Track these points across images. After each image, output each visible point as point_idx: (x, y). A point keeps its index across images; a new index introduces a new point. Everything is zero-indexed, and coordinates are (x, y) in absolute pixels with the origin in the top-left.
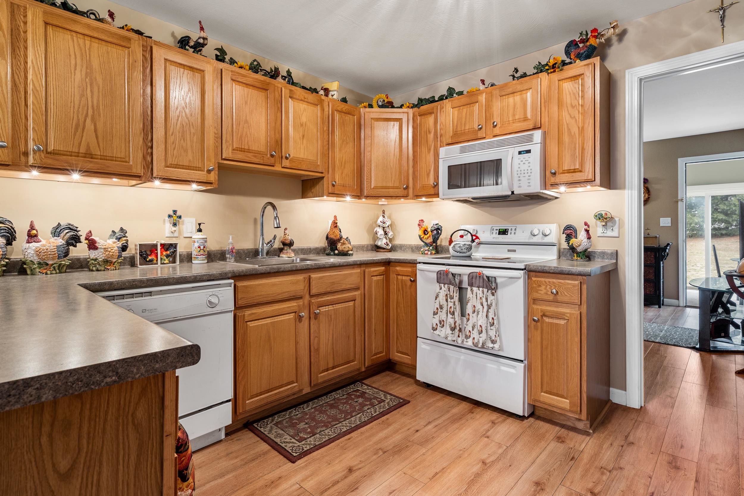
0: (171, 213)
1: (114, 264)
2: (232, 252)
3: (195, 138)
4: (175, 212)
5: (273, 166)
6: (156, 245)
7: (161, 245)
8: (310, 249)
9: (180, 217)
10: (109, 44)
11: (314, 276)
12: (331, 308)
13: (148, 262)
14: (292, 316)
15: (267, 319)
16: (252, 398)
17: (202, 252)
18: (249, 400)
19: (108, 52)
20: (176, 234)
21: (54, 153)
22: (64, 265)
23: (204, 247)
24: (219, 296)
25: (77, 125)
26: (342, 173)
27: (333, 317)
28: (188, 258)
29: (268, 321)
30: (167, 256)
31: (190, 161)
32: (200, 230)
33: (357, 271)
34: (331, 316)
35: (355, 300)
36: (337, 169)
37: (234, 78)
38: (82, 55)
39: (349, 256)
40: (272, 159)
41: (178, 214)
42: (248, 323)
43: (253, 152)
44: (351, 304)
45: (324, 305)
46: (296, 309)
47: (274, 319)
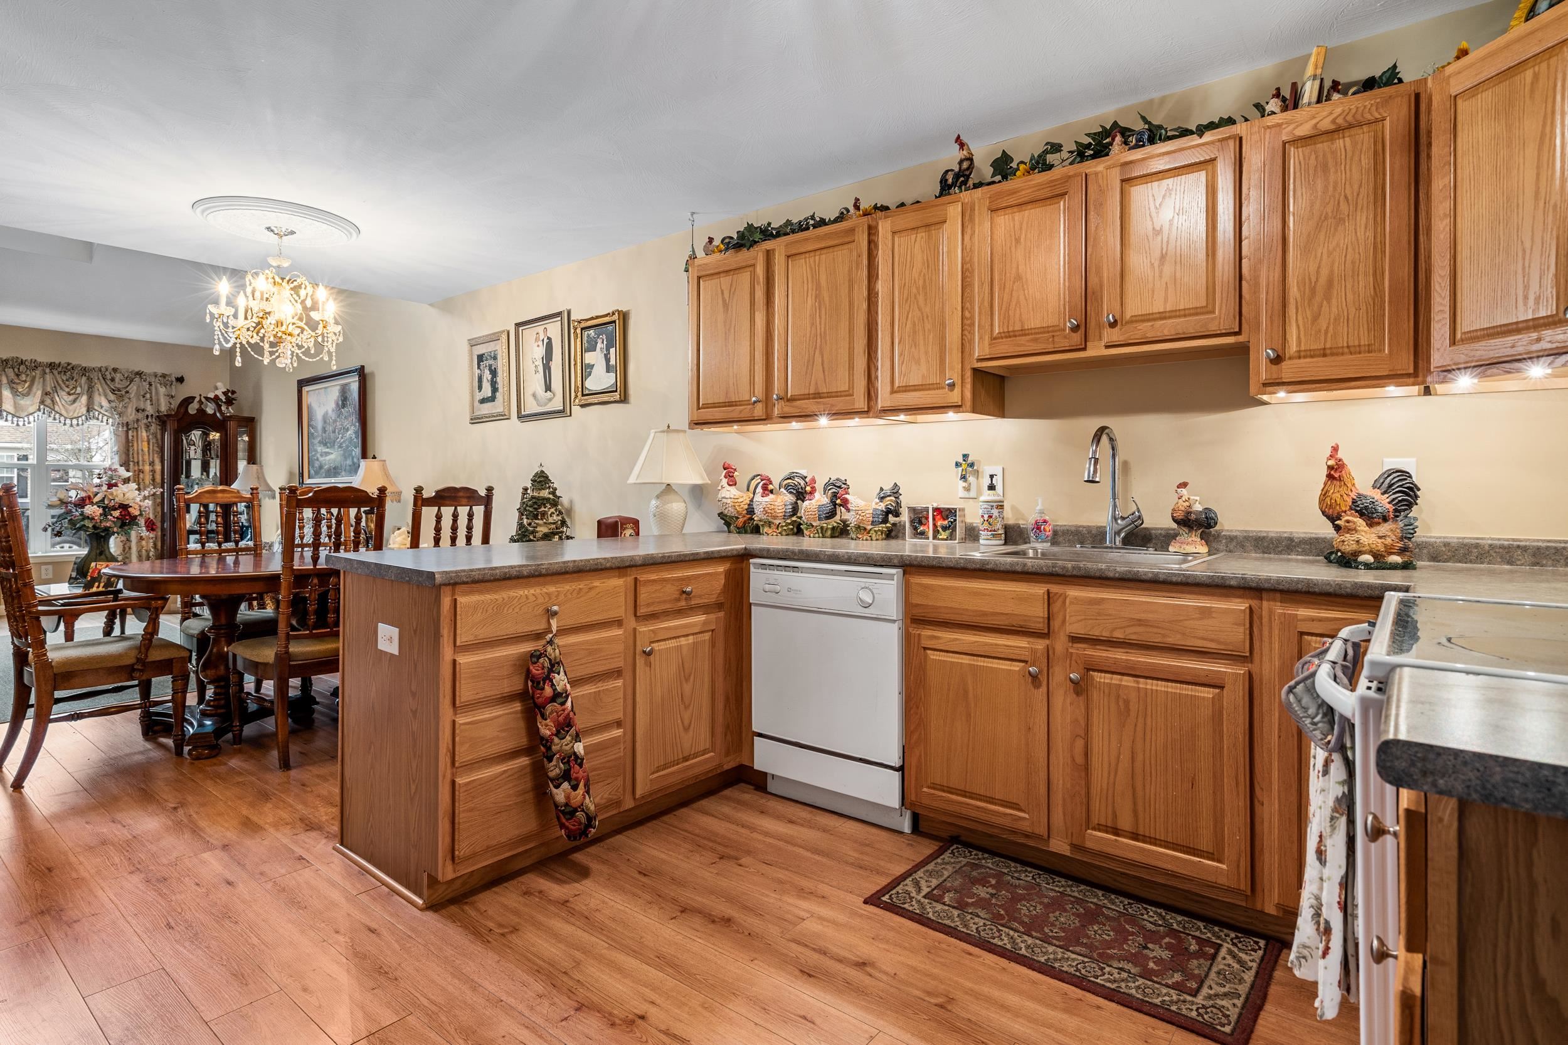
0: (960, 460)
1: (869, 533)
2: (1039, 528)
3: (931, 337)
4: (965, 456)
5: (1085, 349)
6: (927, 509)
7: (936, 510)
8: (1291, 539)
9: (972, 465)
10: (836, 249)
11: (1074, 593)
12: (1128, 681)
13: (918, 534)
14: (1016, 667)
15: (964, 656)
16: (934, 788)
17: (986, 525)
18: (929, 787)
19: (834, 259)
20: (973, 494)
21: (792, 399)
22: (827, 529)
23: (990, 517)
24: (874, 591)
25: (809, 361)
26: (1316, 318)
27: (1133, 707)
28: (972, 534)
29: (966, 660)
30: (945, 529)
31: (923, 376)
32: (992, 487)
33: (1239, 605)
34: (1127, 702)
35: (1222, 687)
37: (994, 207)
38: (812, 277)
39: (1357, 568)
40: (1074, 335)
41: (970, 459)
42: (929, 652)
43: (1033, 331)
44: (1208, 693)
45: (1105, 669)
46: (1026, 655)
47: (978, 661)
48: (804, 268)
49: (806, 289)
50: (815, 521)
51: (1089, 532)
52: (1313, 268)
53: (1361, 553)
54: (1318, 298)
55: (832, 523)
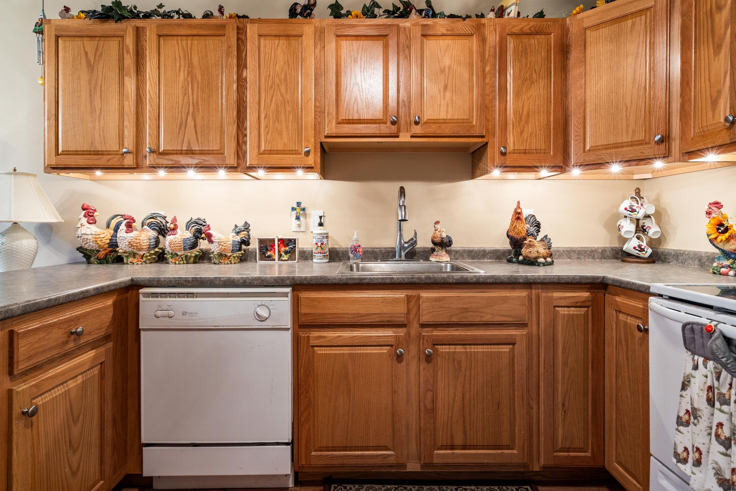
0: (295, 206)
1: (229, 258)
2: (356, 251)
3: (291, 116)
4: (299, 204)
5: (398, 137)
6: (273, 240)
7: (279, 240)
8: (484, 251)
9: (304, 209)
10: (207, 38)
11: (425, 294)
12: (459, 349)
13: (266, 257)
14: (385, 350)
15: (345, 348)
16: (321, 451)
17: (319, 250)
18: (316, 451)
19: (206, 46)
20: (302, 229)
21: (165, 153)
22: (191, 257)
23: (322, 244)
24: (270, 307)
25: (181, 124)
26: (522, 132)
27: (463, 365)
28: (306, 256)
29: (346, 351)
30: (286, 253)
31: (285, 144)
32: (321, 224)
33: (523, 293)
34: (459, 362)
35: (514, 344)
36: (510, 127)
37: (339, 34)
38: (185, 55)
39: (539, 265)
40: (393, 127)
41: (302, 206)
42: (316, 348)
43: (366, 121)
44: (506, 349)
45: (446, 343)
46: (392, 341)
47: (356, 350)
48: (176, 47)
49: (178, 65)
50: (180, 251)
51: (380, 251)
52: (520, 105)
53: (539, 257)
54: (522, 123)
55: (195, 252)
